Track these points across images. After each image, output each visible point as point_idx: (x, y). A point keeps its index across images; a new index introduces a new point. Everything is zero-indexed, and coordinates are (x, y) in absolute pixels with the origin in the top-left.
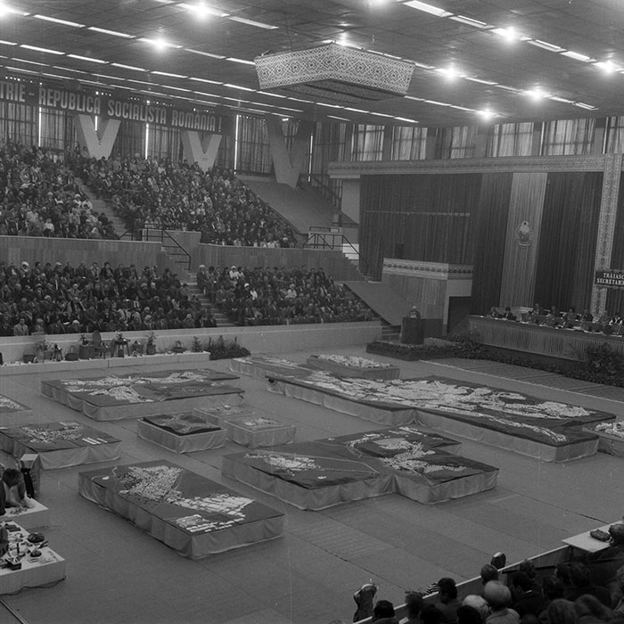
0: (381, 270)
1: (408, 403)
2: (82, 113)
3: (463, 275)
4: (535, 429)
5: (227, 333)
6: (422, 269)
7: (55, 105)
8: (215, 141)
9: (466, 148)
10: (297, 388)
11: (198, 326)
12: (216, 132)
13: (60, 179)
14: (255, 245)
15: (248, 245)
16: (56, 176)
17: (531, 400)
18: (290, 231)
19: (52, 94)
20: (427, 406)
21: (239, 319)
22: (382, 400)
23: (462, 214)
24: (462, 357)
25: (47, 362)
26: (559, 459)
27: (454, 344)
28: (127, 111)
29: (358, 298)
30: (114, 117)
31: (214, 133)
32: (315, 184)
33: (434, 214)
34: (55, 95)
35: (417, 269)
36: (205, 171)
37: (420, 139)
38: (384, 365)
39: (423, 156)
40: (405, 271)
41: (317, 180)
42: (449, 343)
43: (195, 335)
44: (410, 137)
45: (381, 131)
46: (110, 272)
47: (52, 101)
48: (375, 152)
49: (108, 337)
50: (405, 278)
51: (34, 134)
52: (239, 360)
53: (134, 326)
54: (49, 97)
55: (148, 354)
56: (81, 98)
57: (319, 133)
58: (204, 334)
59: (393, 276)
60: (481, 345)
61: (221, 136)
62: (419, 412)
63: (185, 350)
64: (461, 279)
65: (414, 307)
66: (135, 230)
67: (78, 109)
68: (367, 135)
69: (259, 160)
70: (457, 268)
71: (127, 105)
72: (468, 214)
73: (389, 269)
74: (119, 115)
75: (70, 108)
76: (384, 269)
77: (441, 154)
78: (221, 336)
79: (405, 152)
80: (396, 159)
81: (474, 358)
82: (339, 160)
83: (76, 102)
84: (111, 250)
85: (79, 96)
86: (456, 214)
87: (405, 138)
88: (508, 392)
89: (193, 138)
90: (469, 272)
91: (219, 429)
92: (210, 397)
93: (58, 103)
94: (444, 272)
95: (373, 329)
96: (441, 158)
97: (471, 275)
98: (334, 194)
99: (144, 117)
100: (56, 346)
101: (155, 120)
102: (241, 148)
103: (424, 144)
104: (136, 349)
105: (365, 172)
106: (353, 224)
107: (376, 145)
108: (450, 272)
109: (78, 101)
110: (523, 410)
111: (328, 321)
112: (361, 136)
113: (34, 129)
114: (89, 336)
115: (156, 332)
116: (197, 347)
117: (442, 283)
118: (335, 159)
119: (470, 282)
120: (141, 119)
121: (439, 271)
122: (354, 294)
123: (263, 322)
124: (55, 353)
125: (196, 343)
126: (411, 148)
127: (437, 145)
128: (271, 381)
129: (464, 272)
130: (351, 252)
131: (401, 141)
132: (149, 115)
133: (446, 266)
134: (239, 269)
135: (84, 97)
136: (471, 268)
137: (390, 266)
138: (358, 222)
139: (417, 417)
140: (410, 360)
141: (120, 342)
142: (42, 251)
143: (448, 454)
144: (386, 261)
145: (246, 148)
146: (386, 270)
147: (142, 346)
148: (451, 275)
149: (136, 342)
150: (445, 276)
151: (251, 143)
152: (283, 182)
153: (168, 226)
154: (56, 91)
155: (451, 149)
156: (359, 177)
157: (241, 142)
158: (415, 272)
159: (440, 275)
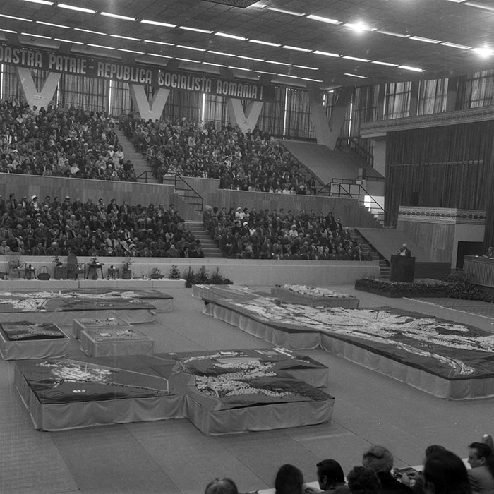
0: (397, 218)
2: (135, 83)
4: (443, 359)
5: (212, 264)
6: (433, 215)
7: (112, 77)
8: (257, 108)
9: (485, 99)
11: (182, 255)
12: (258, 100)
13: (104, 135)
14: (271, 191)
15: (262, 190)
16: (101, 132)
18: (312, 183)
19: (109, 67)
21: (231, 251)
23: (476, 162)
24: (454, 297)
25: (16, 280)
26: (454, 396)
27: (446, 284)
28: (176, 81)
29: (366, 242)
30: (164, 87)
31: (256, 100)
32: (353, 146)
33: (450, 163)
34: (112, 67)
35: (428, 215)
36: (245, 131)
37: (442, 96)
38: (341, 295)
39: (444, 109)
40: (418, 217)
41: (354, 142)
42: (439, 282)
43: (175, 264)
44: (434, 95)
45: (408, 92)
46: (115, 208)
47: (109, 73)
48: (404, 112)
49: (83, 261)
50: (417, 224)
51: (105, 105)
52: (202, 286)
53: (117, 253)
54: (107, 70)
55: (123, 279)
56: (135, 70)
57: (357, 99)
58: (184, 264)
59: (406, 223)
60: (476, 286)
61: (262, 103)
62: (325, 336)
63: (162, 277)
64: (471, 223)
65: (404, 245)
66: (158, 177)
67: (132, 80)
68: (397, 97)
69: (306, 127)
70: (466, 213)
71: (175, 75)
72: (482, 161)
73: (404, 216)
74: (168, 85)
75: (125, 79)
76: (399, 216)
77: (461, 107)
78: (203, 267)
79: (430, 107)
80: (421, 113)
81: (467, 299)
82: (374, 120)
83: (130, 74)
84: (126, 190)
85: (132, 68)
86: (471, 162)
87: (429, 96)
88: (451, 323)
89: (237, 105)
90: (481, 218)
91: (62, 337)
93: (115, 75)
94: (453, 216)
95: (371, 268)
96: (461, 109)
97: (483, 221)
98: (369, 154)
99: (191, 87)
100: (30, 266)
101: (201, 88)
102: (290, 117)
103: (445, 100)
104: (112, 273)
105: (390, 129)
106: (378, 178)
107: (404, 105)
108: (458, 216)
109: (132, 74)
110: (453, 342)
111: (322, 258)
112: (391, 99)
113: (105, 101)
114: (63, 260)
115: (132, 259)
116: (175, 275)
117: (451, 228)
118: (369, 118)
119: (483, 227)
120: (188, 88)
121: (449, 216)
122: (363, 238)
123: (255, 255)
124: (29, 273)
125: (174, 271)
126: (435, 103)
127: (458, 96)
128: (207, 303)
129: (476, 217)
130: (372, 203)
131: (425, 98)
132: (195, 85)
133: (454, 211)
134: (245, 210)
135: (138, 69)
136: (483, 214)
137: (404, 213)
138: (384, 176)
139: (323, 341)
141: (94, 267)
142: (60, 189)
144: (402, 209)
145: (295, 117)
146: (401, 218)
147: (117, 271)
148: (460, 220)
149: (112, 267)
150: (454, 220)
151: (299, 113)
152: (323, 144)
153: (190, 173)
154: (113, 65)
155: (470, 102)
156: (385, 134)
157: (289, 111)
158: (426, 217)
159: (449, 219)
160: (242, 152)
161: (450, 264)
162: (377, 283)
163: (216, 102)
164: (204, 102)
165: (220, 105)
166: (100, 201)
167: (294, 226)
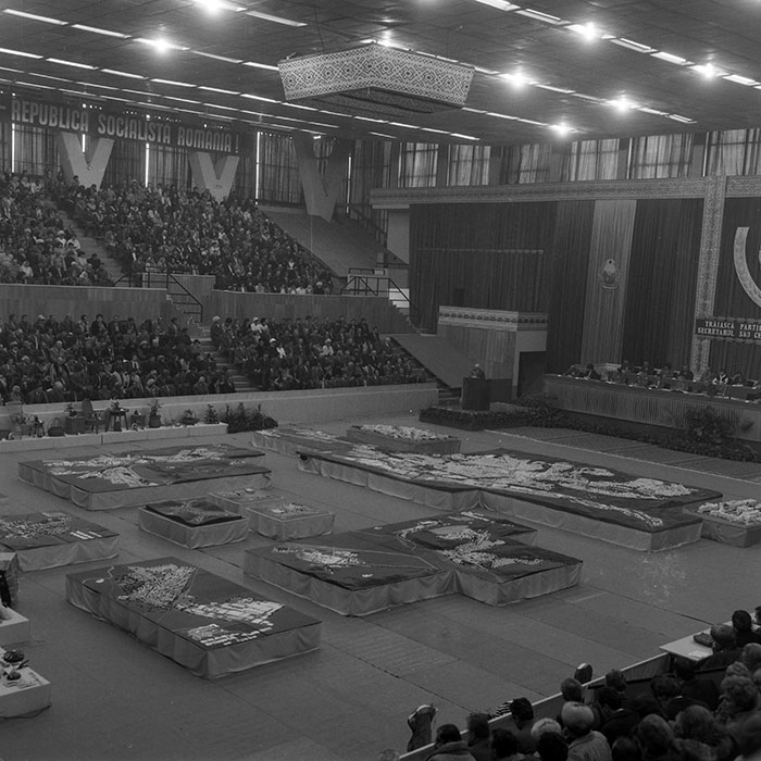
0: (437, 321)
1: (470, 483)
2: (65, 130)
3: (535, 325)
4: (626, 511)
5: (250, 400)
6: (487, 319)
7: (32, 121)
8: (232, 164)
9: (537, 170)
10: (336, 465)
11: (212, 391)
12: (233, 153)
13: (39, 212)
14: (283, 291)
15: (273, 291)
16: (34, 208)
17: (621, 477)
18: (327, 276)
19: (28, 107)
20: (495, 486)
21: (262, 383)
22: (440, 479)
23: (534, 251)
24: (537, 426)
25: (26, 439)
26: (655, 547)
27: (526, 409)
28: (122, 128)
29: (408, 354)
30: (106, 135)
31: (229, 154)
32: (354, 216)
33: (499, 251)
34: (32, 108)
35: (479, 318)
36: (219, 199)
37: (482, 161)
38: (441, 436)
39: (486, 181)
40: (466, 321)
41: (356, 211)
43: (210, 403)
44: (470, 158)
45: (434, 150)
46: (102, 326)
47: (28, 117)
48: (428, 176)
49: (100, 406)
50: (463, 328)
51: (6, 156)
52: (263, 432)
53: (133, 393)
54: (25, 111)
55: (151, 427)
56: (65, 112)
57: (358, 153)
58: (219, 402)
59: (450, 327)
60: (560, 410)
61: (238, 158)
62: (485, 493)
63: (196, 421)
64: (534, 329)
65: (477, 365)
66: (133, 274)
67: (61, 126)
68: (418, 156)
69: (285, 187)
70: (526, 316)
71: (122, 120)
72: (541, 251)
73: (447, 319)
74: (112, 133)
75: (51, 124)
76: (440, 319)
77: (507, 179)
78: (241, 404)
79: (464, 176)
80: (453, 184)
81: (551, 427)
82: (384, 185)
83: (58, 117)
84: (105, 299)
85: (61, 110)
86: (527, 251)
87: (464, 158)
88: (593, 467)
89: (205, 161)
90: (543, 322)
91: (240, 518)
92: (229, 479)
93: (36, 118)
94: (513, 321)
95: (427, 392)
96: (507, 183)
97: (545, 325)
98: (378, 228)
99: (143, 136)
100: (36, 419)
101: (156, 138)
102: (263, 174)
103: (487, 166)
104: (137, 420)
105: (416, 201)
106: (401, 265)
107: (429, 168)
108: (520, 321)
109: (61, 117)
110: (610, 489)
111: (372, 383)
112: (410, 157)
113: (6, 150)
114: (77, 405)
115: (161, 400)
116: (211, 418)
117: (511, 335)
118: (378, 185)
119: (545, 333)
120: (140, 138)
121: (507, 320)
122: (404, 350)
123: (292, 386)
124: (36, 428)
125: (211, 412)
126: (471, 171)
127: (503, 164)
128: (304, 457)
129: (538, 321)
130: (399, 298)
131: (458, 162)
132: (149, 133)
133: (515, 315)
134: (262, 321)
135: (68, 111)
136: (545, 317)
137: (447, 315)
138: (408, 262)
139: (483, 499)
140: (473, 430)
141: (116, 412)
142: (18, 301)
143: (521, 544)
144: (442, 309)
145: (270, 172)
146: (441, 320)
147: (144, 417)
148: (521, 325)
149: (136, 412)
150: (515, 327)
151: (275, 166)
152: (317, 214)
153: (174, 269)
154: (33, 104)
155: (518, 172)
156: (408, 207)
157: (263, 164)
158: (477, 322)
159: (507, 325)
160: (227, 231)
161: (511, 380)
162: (450, 413)
163: (165, 152)
164: (147, 151)
165: (170, 156)
166: (83, 318)
167: (329, 340)
